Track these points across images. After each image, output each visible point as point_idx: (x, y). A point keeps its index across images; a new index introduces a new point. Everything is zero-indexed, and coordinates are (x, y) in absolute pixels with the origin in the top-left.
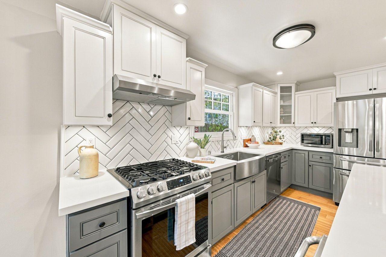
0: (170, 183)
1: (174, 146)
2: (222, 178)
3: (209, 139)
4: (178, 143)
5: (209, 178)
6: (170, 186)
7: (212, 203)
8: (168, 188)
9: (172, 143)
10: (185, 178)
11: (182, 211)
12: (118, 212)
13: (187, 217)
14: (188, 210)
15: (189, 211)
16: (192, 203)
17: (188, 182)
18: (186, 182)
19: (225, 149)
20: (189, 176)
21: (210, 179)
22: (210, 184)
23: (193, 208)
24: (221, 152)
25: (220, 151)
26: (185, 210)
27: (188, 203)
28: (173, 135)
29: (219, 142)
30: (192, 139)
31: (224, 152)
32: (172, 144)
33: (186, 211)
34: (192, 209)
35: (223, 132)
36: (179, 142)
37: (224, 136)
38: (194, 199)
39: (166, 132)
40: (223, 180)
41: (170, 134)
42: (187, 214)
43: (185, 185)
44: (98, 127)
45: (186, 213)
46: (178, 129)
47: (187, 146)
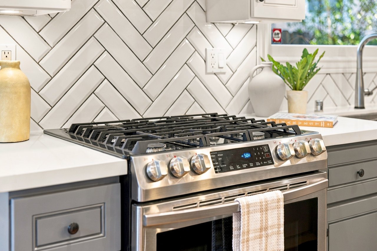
0: (220, 157)
1: (212, 81)
2: (359, 170)
3: (315, 64)
4: (224, 73)
5: (320, 158)
6: (218, 165)
7: (328, 235)
8: (215, 169)
9: (208, 71)
10: (256, 151)
11: (252, 227)
12: (102, 207)
13: (264, 245)
14: (266, 229)
15: (269, 231)
16: (276, 212)
17: (263, 160)
18: (259, 161)
19: (367, 99)
20: (265, 148)
21: (323, 162)
22: (323, 176)
23: (279, 228)
24: (356, 108)
25: (353, 106)
26: (258, 226)
27: (267, 210)
28: (209, 48)
29: (348, 76)
30: (263, 60)
31: (363, 108)
32: (207, 73)
33: (261, 230)
34: (276, 230)
35: (363, 46)
36: (226, 69)
37: (364, 58)
38: (282, 204)
39: (191, 37)
40: (361, 173)
41: (202, 44)
42: (264, 238)
43: (255, 166)
44: (23, 18)
45: (261, 237)
46: (225, 30)
47: (251, 80)
